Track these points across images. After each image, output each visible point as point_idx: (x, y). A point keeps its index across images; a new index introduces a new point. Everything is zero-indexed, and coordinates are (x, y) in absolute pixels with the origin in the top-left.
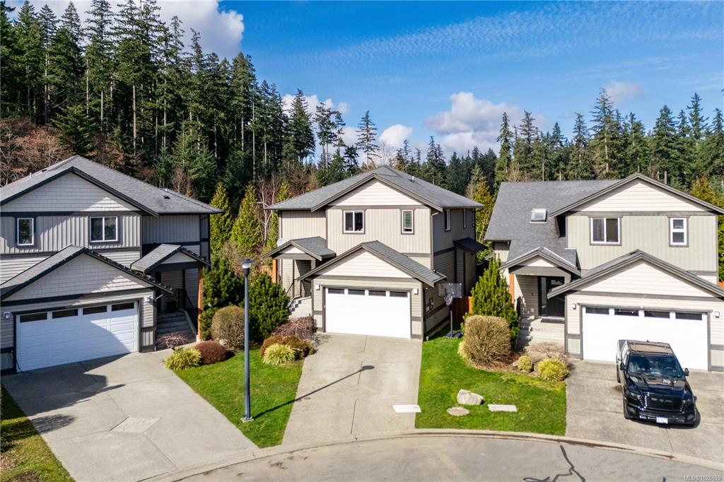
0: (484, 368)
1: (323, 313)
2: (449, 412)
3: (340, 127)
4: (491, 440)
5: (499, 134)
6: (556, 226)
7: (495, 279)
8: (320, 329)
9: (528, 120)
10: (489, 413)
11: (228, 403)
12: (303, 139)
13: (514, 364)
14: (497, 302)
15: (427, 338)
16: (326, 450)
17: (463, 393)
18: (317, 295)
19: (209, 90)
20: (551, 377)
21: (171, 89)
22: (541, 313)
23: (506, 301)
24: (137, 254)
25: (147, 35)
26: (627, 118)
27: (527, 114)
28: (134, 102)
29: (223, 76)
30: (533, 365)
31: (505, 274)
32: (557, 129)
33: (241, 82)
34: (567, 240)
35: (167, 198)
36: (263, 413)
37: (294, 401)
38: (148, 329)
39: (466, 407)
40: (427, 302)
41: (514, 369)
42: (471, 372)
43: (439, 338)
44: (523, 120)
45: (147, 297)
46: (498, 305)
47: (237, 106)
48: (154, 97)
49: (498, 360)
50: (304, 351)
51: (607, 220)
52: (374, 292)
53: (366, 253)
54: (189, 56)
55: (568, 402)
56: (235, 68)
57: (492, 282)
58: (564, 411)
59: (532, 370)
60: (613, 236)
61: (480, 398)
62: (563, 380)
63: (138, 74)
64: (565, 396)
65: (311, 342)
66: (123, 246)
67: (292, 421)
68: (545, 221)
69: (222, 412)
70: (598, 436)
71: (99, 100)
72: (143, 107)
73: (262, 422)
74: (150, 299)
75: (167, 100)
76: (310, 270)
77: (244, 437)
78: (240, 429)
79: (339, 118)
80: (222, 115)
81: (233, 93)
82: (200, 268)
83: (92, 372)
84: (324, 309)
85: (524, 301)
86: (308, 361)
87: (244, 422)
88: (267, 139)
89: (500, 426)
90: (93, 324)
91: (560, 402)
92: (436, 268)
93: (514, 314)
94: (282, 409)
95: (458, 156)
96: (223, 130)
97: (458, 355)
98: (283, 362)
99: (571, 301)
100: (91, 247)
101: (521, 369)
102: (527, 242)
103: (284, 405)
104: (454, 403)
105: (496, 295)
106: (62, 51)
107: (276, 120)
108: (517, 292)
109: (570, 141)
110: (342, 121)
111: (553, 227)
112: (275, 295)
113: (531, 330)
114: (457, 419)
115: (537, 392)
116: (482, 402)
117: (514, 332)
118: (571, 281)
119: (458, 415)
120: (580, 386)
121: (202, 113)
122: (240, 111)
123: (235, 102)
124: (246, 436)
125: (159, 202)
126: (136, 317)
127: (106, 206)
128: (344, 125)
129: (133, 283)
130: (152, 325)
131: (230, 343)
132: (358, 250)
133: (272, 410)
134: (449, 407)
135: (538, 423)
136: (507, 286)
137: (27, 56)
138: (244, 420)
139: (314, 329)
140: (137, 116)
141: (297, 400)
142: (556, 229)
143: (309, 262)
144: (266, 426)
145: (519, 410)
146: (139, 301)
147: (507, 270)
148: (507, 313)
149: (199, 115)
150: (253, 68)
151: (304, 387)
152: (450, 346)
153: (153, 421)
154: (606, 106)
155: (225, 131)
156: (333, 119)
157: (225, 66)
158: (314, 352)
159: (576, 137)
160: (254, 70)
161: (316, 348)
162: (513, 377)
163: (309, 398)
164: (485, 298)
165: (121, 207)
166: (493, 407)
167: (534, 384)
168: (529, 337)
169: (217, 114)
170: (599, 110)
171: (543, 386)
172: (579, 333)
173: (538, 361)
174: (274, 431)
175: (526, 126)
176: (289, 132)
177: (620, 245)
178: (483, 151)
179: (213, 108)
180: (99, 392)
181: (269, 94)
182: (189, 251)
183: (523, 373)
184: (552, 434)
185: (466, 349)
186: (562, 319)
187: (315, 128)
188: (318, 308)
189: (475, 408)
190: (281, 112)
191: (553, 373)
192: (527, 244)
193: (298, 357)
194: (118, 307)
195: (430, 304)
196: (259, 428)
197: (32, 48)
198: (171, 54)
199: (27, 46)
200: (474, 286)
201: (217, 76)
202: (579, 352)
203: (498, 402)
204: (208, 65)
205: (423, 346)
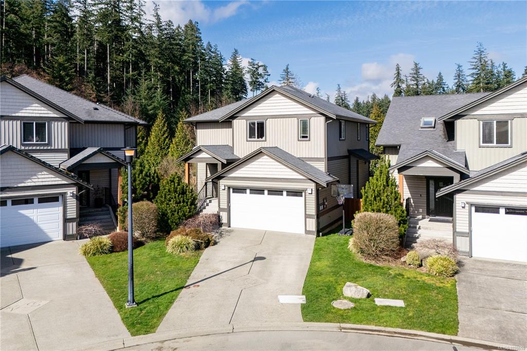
0: (373, 263)
1: (228, 210)
2: (334, 305)
3: (266, 77)
4: (376, 337)
5: (393, 81)
6: (444, 132)
7: (385, 179)
8: (225, 225)
9: (417, 69)
10: (375, 308)
11: (119, 288)
12: (237, 87)
13: (402, 259)
14: (386, 200)
15: (321, 234)
16: (200, 341)
17: (349, 286)
18: (223, 194)
19: (166, 49)
20: (441, 273)
21: (135, 45)
22: (429, 213)
23: (396, 200)
24: (65, 156)
25: (118, 5)
26: (499, 66)
27: (416, 64)
28: (108, 56)
29: (176, 37)
30: (421, 261)
31: (395, 175)
32: (440, 78)
33: (190, 42)
34: (456, 144)
35: (96, 109)
36: (148, 299)
37: (182, 288)
38: (71, 220)
39: (352, 300)
40: (321, 201)
41: (402, 264)
42: (359, 265)
43: (332, 235)
44: (412, 69)
45: (71, 191)
46: (387, 203)
47: (187, 61)
48: (123, 52)
49: (386, 255)
50: (205, 243)
51: (497, 122)
52: (273, 192)
53: (266, 157)
54: (151, 22)
55: (459, 298)
56: (186, 32)
57: (382, 182)
58: (456, 309)
59: (421, 265)
60: (503, 138)
61: (366, 291)
62: (453, 276)
63: (111, 35)
64: (456, 292)
65: (214, 235)
66: (53, 148)
67: (175, 307)
68: (434, 128)
69: (111, 297)
70: (495, 337)
71: (84, 56)
72: (115, 60)
73: (145, 308)
74: (73, 193)
75: (132, 54)
76: (217, 172)
77: (121, 322)
78: (120, 315)
79: (265, 70)
80: (177, 68)
81: (184, 51)
82: (120, 168)
83: (15, 256)
84: (229, 207)
85: (412, 202)
86: (207, 252)
87: (127, 307)
88: (210, 87)
89: (386, 322)
90: (21, 214)
91: (451, 298)
92: (330, 171)
93: (403, 212)
94: (168, 296)
95: (360, 101)
96: (177, 80)
97: (349, 249)
98: (183, 252)
99: (460, 199)
100: (23, 148)
101: (410, 265)
102: (417, 146)
103: (172, 291)
104: (340, 296)
105: (385, 194)
106: (58, 19)
107: (218, 72)
108: (405, 193)
109: (451, 87)
110: (267, 72)
111: (441, 133)
112: (183, 192)
113: (419, 228)
114: (341, 312)
115: (425, 287)
116: (369, 296)
117: (403, 229)
118: (460, 181)
119: (342, 308)
120: (470, 282)
121: (160, 66)
122: (189, 64)
123: (185, 58)
124: (124, 322)
125: (89, 113)
126: (61, 208)
127: (36, 112)
128: (269, 75)
129: (57, 179)
130: (75, 216)
131: (143, 235)
132: (258, 154)
133: (159, 296)
134: (334, 300)
135: (428, 320)
136: (396, 186)
137: (33, 24)
138: (127, 305)
139: (220, 225)
140: (110, 67)
141: (185, 287)
142: (444, 135)
143: (216, 165)
144: (147, 312)
145: (408, 306)
146: (64, 195)
147: (396, 171)
148: (396, 211)
149: (159, 68)
150: (200, 31)
151: (196, 275)
152: (341, 241)
153: (44, 303)
154: (482, 56)
155: (179, 80)
156: (261, 71)
157: (179, 31)
158: (215, 243)
159: (456, 83)
160: (200, 33)
161: (217, 241)
162: (401, 272)
163: (198, 286)
164: (375, 197)
165: (51, 114)
166: (379, 302)
167: (423, 279)
168: (417, 235)
169: (173, 68)
170: (476, 60)
171: (432, 282)
172: (468, 231)
173: (427, 257)
174: (153, 318)
175: (415, 74)
176: (228, 82)
177: (511, 147)
178: (380, 96)
179: (169, 62)
180: (9, 274)
181: (212, 52)
182: (113, 156)
183: (411, 268)
184: (444, 333)
185: (355, 244)
186: (450, 219)
187: (247, 78)
188: (224, 205)
189: (360, 301)
190: (222, 67)
191: (442, 269)
192: (416, 148)
193: (198, 247)
194: (44, 200)
195: (324, 204)
196: (139, 314)
197: (36, 18)
198: (135, 18)
199: (32, 16)
200: (365, 186)
201: (173, 38)
202: (468, 250)
203: (385, 296)
204: (166, 29)
205: (316, 241)
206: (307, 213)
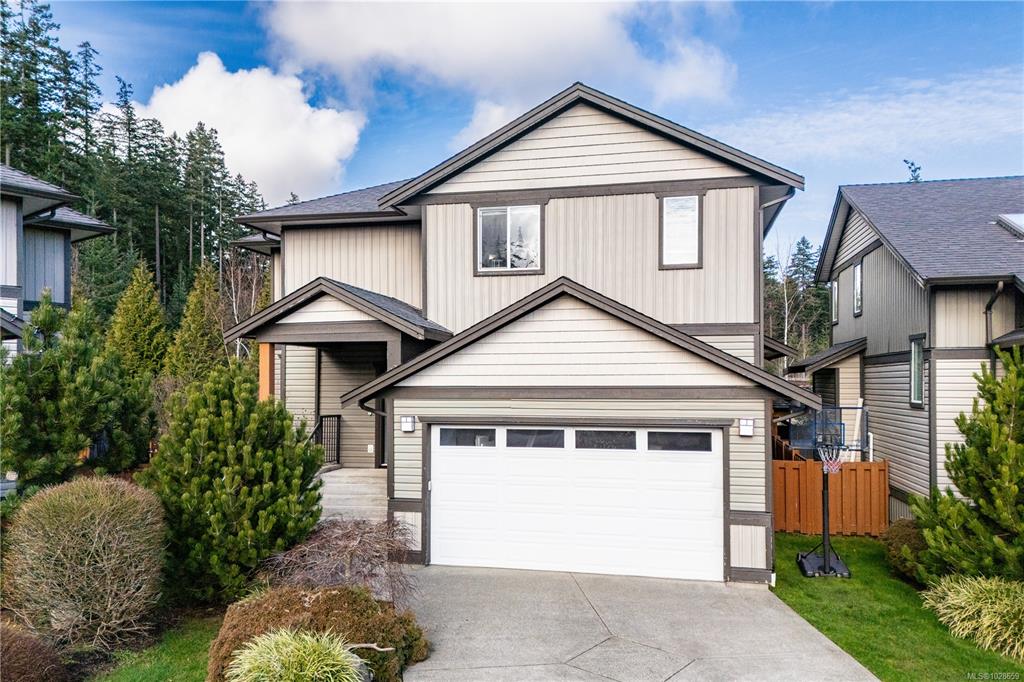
1: (424, 506)
8: (416, 558)
15: (773, 577)
18: (405, 450)
50: (396, 650)
52: (595, 436)
54: (113, 119)
76: (385, 372)
84: (426, 495)
160: (222, 154)
181: (246, 196)
188: (408, 489)
206: (733, 507)
